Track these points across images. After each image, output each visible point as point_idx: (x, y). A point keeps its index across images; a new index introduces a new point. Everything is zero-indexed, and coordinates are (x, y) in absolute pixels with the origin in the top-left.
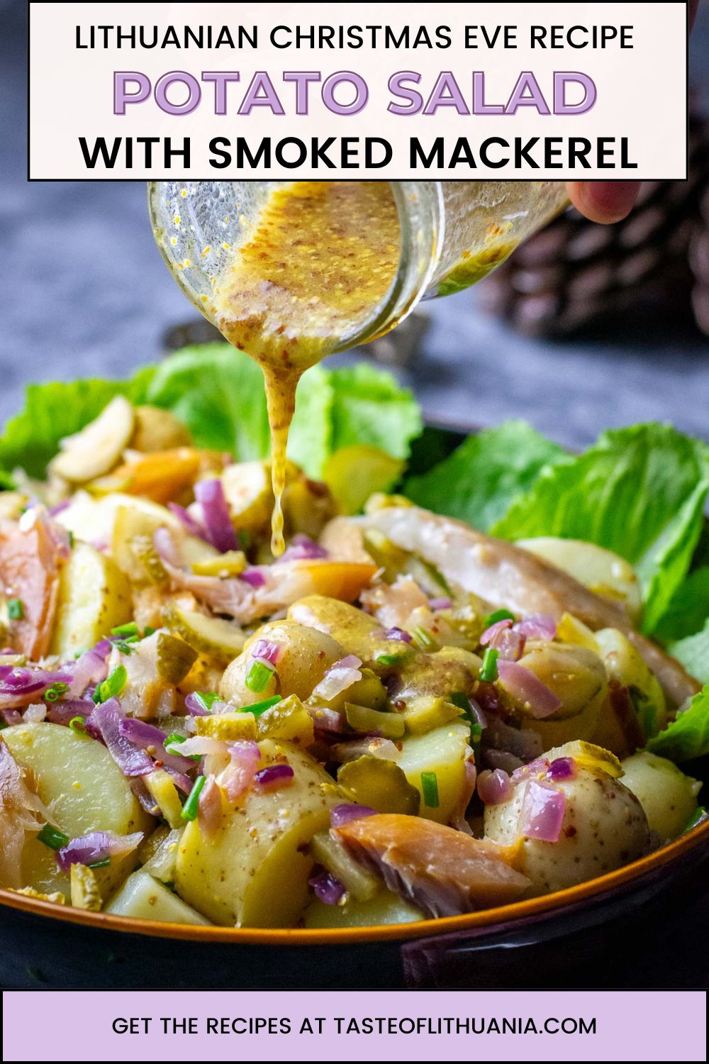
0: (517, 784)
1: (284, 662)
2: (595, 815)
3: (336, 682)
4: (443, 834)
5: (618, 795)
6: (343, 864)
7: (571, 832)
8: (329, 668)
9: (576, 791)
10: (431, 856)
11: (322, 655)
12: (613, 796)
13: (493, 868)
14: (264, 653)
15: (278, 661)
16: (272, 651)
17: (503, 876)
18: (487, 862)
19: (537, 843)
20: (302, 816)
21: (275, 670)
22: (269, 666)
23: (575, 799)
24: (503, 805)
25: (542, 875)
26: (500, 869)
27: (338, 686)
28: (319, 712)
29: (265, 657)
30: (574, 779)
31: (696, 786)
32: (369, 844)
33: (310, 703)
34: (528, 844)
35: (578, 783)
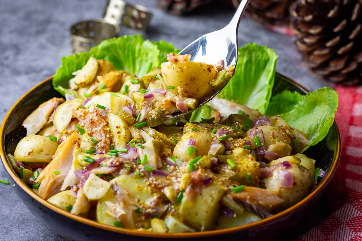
0: (273, 171)
1: (197, 145)
2: (301, 178)
3: (215, 149)
4: (259, 190)
5: (305, 170)
6: (233, 205)
7: (295, 184)
8: (211, 145)
9: (294, 171)
10: (259, 198)
11: (208, 141)
12: (304, 171)
13: (274, 198)
14: (191, 143)
15: (196, 145)
16: (194, 142)
17: (278, 200)
18: (273, 197)
19: (285, 188)
20: (219, 192)
21: (196, 148)
22: (194, 146)
23: (294, 174)
24: (271, 178)
25: (287, 197)
26: (276, 198)
27: (216, 150)
28: (212, 159)
29: (192, 144)
30: (292, 168)
31: (314, 161)
32: (241, 198)
33: (209, 156)
34: (282, 189)
35: (293, 168)
